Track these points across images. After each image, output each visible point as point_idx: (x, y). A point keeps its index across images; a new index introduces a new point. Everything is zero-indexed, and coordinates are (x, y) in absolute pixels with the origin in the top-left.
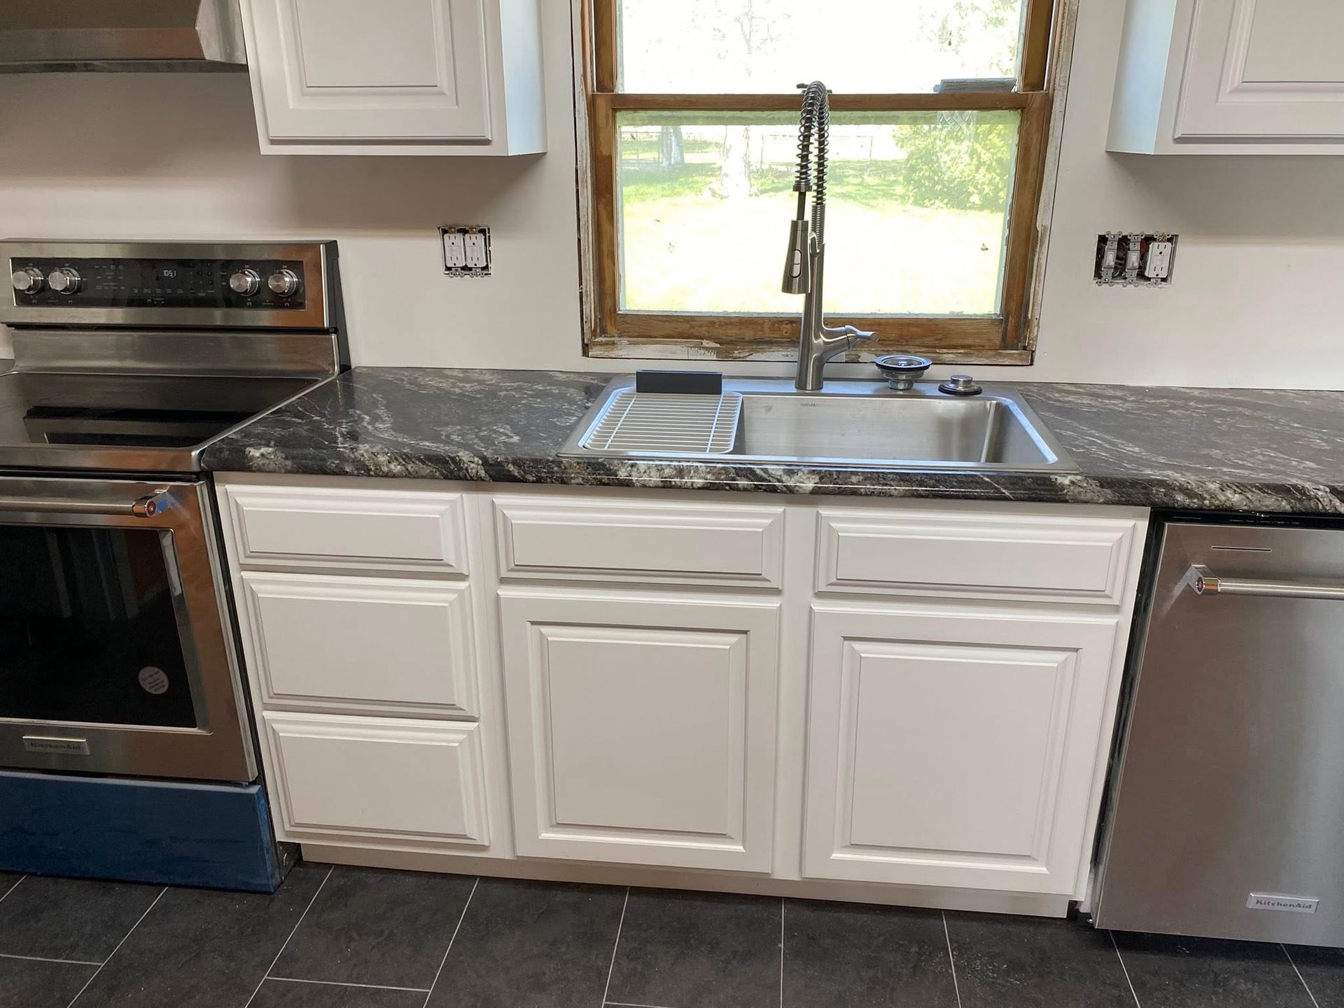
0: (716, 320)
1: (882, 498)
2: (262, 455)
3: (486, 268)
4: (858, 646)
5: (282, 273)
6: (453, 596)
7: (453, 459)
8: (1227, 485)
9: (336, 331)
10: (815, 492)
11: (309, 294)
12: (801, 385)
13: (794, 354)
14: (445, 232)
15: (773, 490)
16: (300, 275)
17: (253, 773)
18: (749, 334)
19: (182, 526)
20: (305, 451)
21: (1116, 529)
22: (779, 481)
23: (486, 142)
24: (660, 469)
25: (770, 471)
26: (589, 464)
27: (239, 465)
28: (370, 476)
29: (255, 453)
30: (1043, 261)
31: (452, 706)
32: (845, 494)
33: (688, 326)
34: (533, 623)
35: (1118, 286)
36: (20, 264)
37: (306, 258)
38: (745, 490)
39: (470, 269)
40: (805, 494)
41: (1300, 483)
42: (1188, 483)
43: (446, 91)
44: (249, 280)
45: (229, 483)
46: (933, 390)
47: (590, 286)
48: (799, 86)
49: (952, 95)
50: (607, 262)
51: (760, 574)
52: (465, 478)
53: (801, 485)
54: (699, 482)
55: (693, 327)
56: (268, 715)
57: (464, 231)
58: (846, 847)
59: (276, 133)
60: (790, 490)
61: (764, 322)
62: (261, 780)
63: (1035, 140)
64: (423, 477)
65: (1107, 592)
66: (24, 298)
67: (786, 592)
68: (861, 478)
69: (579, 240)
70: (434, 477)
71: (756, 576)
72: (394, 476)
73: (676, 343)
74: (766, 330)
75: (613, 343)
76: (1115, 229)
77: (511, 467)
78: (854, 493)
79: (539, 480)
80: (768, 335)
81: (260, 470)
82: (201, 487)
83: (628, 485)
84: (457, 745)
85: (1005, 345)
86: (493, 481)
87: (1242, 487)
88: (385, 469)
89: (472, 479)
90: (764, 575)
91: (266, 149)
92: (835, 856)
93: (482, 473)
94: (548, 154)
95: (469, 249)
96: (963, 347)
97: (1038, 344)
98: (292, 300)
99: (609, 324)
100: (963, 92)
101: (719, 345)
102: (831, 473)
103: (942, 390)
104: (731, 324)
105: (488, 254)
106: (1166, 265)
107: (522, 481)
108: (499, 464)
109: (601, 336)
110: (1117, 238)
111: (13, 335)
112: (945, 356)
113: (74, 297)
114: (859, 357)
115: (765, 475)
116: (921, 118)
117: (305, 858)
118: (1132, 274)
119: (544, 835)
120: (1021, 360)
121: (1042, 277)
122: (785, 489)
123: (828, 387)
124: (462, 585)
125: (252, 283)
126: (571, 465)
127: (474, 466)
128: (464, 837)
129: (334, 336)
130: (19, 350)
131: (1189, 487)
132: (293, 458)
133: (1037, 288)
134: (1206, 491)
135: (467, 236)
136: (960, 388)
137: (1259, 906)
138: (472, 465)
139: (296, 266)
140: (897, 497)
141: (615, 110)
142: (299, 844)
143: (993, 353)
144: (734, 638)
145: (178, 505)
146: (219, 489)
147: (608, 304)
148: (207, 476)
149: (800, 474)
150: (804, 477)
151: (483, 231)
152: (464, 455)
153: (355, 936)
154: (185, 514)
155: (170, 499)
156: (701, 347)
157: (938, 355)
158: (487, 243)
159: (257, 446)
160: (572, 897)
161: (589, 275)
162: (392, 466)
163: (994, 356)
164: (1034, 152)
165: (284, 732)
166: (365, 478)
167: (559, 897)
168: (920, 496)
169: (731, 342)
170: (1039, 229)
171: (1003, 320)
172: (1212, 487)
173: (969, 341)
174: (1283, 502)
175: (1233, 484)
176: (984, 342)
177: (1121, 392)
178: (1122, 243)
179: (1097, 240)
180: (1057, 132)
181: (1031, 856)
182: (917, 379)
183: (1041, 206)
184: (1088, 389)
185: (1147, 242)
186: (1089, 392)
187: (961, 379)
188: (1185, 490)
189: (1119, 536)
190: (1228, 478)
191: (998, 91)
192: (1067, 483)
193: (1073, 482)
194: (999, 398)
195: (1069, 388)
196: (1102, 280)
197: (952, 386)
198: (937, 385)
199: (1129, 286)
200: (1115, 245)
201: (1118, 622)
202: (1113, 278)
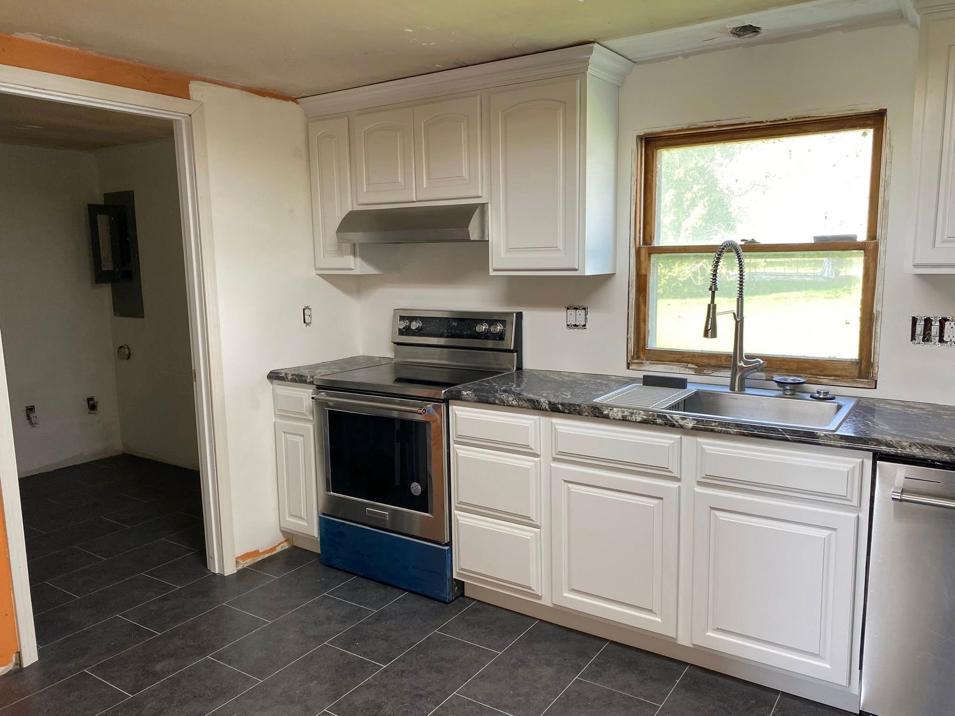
0: (696, 354)
1: (725, 435)
2: (467, 394)
3: (585, 326)
4: (717, 513)
5: (496, 325)
6: (532, 464)
7: (537, 401)
8: (914, 444)
9: (516, 352)
10: (693, 428)
11: (507, 334)
12: (732, 388)
13: (728, 373)
14: (568, 309)
15: (673, 426)
16: (505, 327)
17: (447, 540)
18: (713, 362)
19: (436, 421)
20: (483, 394)
22: (677, 422)
23: (576, 270)
24: (623, 412)
25: (674, 417)
26: (592, 407)
27: (458, 398)
28: (504, 405)
29: (465, 393)
30: (878, 330)
31: (528, 518)
32: (707, 431)
33: (681, 356)
34: (565, 481)
35: (927, 346)
36: (402, 318)
37: (507, 319)
38: (660, 425)
39: (578, 326)
40: (687, 429)
42: (891, 441)
43: (561, 249)
44: (483, 327)
45: (454, 405)
46: (808, 396)
47: (632, 335)
48: (742, 241)
50: (642, 325)
51: (668, 468)
52: (540, 409)
53: (686, 424)
54: (639, 419)
55: (683, 357)
56: (456, 512)
57: (576, 309)
58: (714, 630)
59: (495, 267)
60: (681, 427)
61: (722, 356)
62: (450, 544)
63: (871, 266)
64: (524, 408)
65: (849, 497)
66: (401, 332)
67: (683, 479)
68: (717, 424)
69: (628, 314)
70: (528, 408)
71: (666, 469)
72: (513, 406)
73: (674, 365)
74: (723, 361)
75: (642, 363)
76: (922, 314)
77: (560, 406)
78: (712, 431)
79: (570, 413)
80: (724, 363)
81: (465, 400)
82: (443, 406)
83: (607, 418)
84: (529, 538)
85: (860, 377)
86: (552, 411)
87: (923, 446)
88: (510, 403)
89: (543, 410)
90: (670, 469)
91: (492, 273)
92: (709, 634)
93: (547, 407)
94: (616, 275)
95: (578, 317)
96: (835, 376)
97: (878, 376)
98: (501, 336)
99: (641, 354)
100: (827, 242)
101: (697, 367)
102: (703, 421)
103: (811, 397)
104: (704, 356)
105: (586, 319)
107: (563, 412)
108: (555, 404)
109: (637, 359)
110: (923, 319)
111: (395, 347)
112: (823, 380)
113: (419, 332)
114: (773, 377)
115: (670, 419)
116: (807, 255)
117: (466, 594)
119: (565, 595)
120: (869, 385)
122: (678, 426)
123: (748, 391)
124: (537, 459)
125: (485, 329)
126: (585, 407)
127: (545, 405)
128: (530, 588)
129: (515, 354)
130: (396, 353)
131: (891, 443)
132: (478, 396)
133: (875, 345)
134: (900, 446)
135: (577, 311)
136: (822, 396)
138: (544, 404)
139: (503, 322)
140: (733, 435)
141: (650, 254)
142: (464, 582)
143: (851, 380)
144: (656, 501)
145: (435, 412)
146: (450, 408)
147: (642, 344)
148: (446, 401)
149: (688, 419)
150: (690, 421)
151: (584, 309)
152: (542, 400)
153: (477, 627)
154: (438, 416)
155: (432, 410)
156: (686, 367)
157: (819, 379)
158: (586, 314)
159: (466, 391)
160: (580, 637)
161: (632, 329)
162: (513, 402)
163: (853, 382)
164: (871, 272)
165: (462, 521)
166: (503, 406)
167: (573, 635)
168: (744, 435)
169: (704, 366)
170: (875, 313)
171: (858, 363)
172: (905, 444)
173: (838, 373)
174: (945, 456)
175: (918, 443)
176: (847, 374)
177: (927, 406)
178: (928, 322)
179: (911, 318)
180: (882, 262)
181: (819, 655)
182: (797, 389)
183: (875, 300)
184: (908, 404)
185: (943, 322)
186: (906, 405)
187: (822, 391)
188: (888, 445)
189: (853, 466)
190: (918, 441)
191: (848, 241)
192: (822, 435)
193: (825, 435)
194: (842, 403)
195: (896, 402)
196: (916, 342)
197: (817, 395)
198: (810, 394)
199: (934, 346)
200: (923, 323)
201: (858, 517)
202: (923, 341)
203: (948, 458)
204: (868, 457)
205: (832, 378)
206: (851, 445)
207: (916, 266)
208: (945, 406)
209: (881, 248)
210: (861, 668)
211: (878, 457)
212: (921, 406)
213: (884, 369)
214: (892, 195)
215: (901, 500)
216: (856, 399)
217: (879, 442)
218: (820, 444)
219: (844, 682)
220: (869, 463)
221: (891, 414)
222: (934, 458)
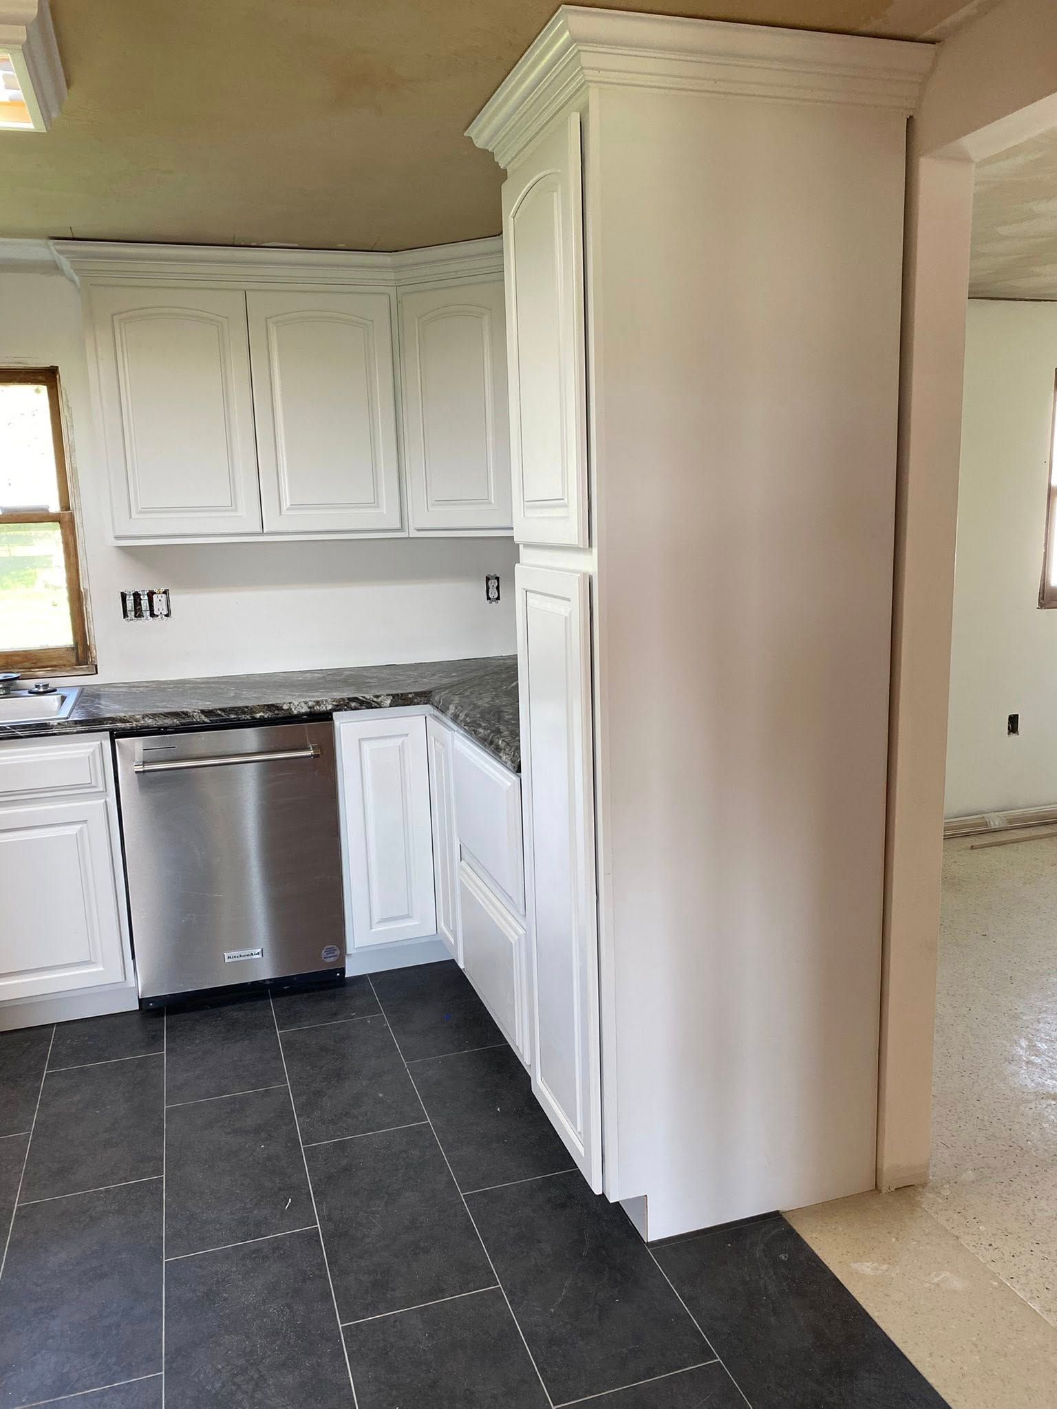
8: (146, 716)
21: (90, 746)
30: (89, 610)
35: (140, 622)
41: (185, 710)
42: (125, 717)
46: (25, 693)
49: (11, 515)
63: (70, 540)
65: (93, 784)
76: (130, 589)
85: (79, 664)
87: (154, 716)
96: (51, 666)
97: (98, 660)
100: (16, 513)
103: (30, 693)
106: (165, 607)
110: (131, 594)
112: (38, 673)
118: (131, 614)
120: (89, 671)
121: (91, 620)
133: (89, 627)
136: (41, 690)
137: (230, 960)
143: (70, 668)
157: (34, 673)
163: (71, 670)
164: (71, 545)
170: (83, 591)
171: (74, 649)
172: (138, 717)
173: (55, 663)
174: (175, 720)
175: (150, 714)
176: (65, 663)
177: (151, 684)
178: (137, 596)
179: (120, 595)
180: (81, 535)
181: (91, 960)
182: (12, 687)
183: (81, 577)
184: (132, 684)
185: (151, 595)
186: (130, 685)
187: (41, 685)
188: (123, 721)
189: (92, 750)
190: (150, 712)
191: (40, 512)
192: (56, 724)
193: (59, 724)
194: (65, 693)
195: (121, 685)
196: (129, 618)
197: (36, 689)
198: (27, 691)
199: (147, 620)
200: (132, 598)
201: (106, 802)
202: (135, 617)
203: (178, 722)
204: (106, 738)
205: (49, 669)
206: (87, 728)
207: (117, 538)
208: (166, 681)
209: (77, 520)
210: (133, 957)
211: (115, 735)
212: (146, 684)
213: (102, 651)
214: (80, 459)
215: (144, 772)
216: (79, 688)
217: (113, 720)
218: (54, 734)
219: (121, 979)
220: (107, 744)
221: (118, 696)
222: (166, 725)
